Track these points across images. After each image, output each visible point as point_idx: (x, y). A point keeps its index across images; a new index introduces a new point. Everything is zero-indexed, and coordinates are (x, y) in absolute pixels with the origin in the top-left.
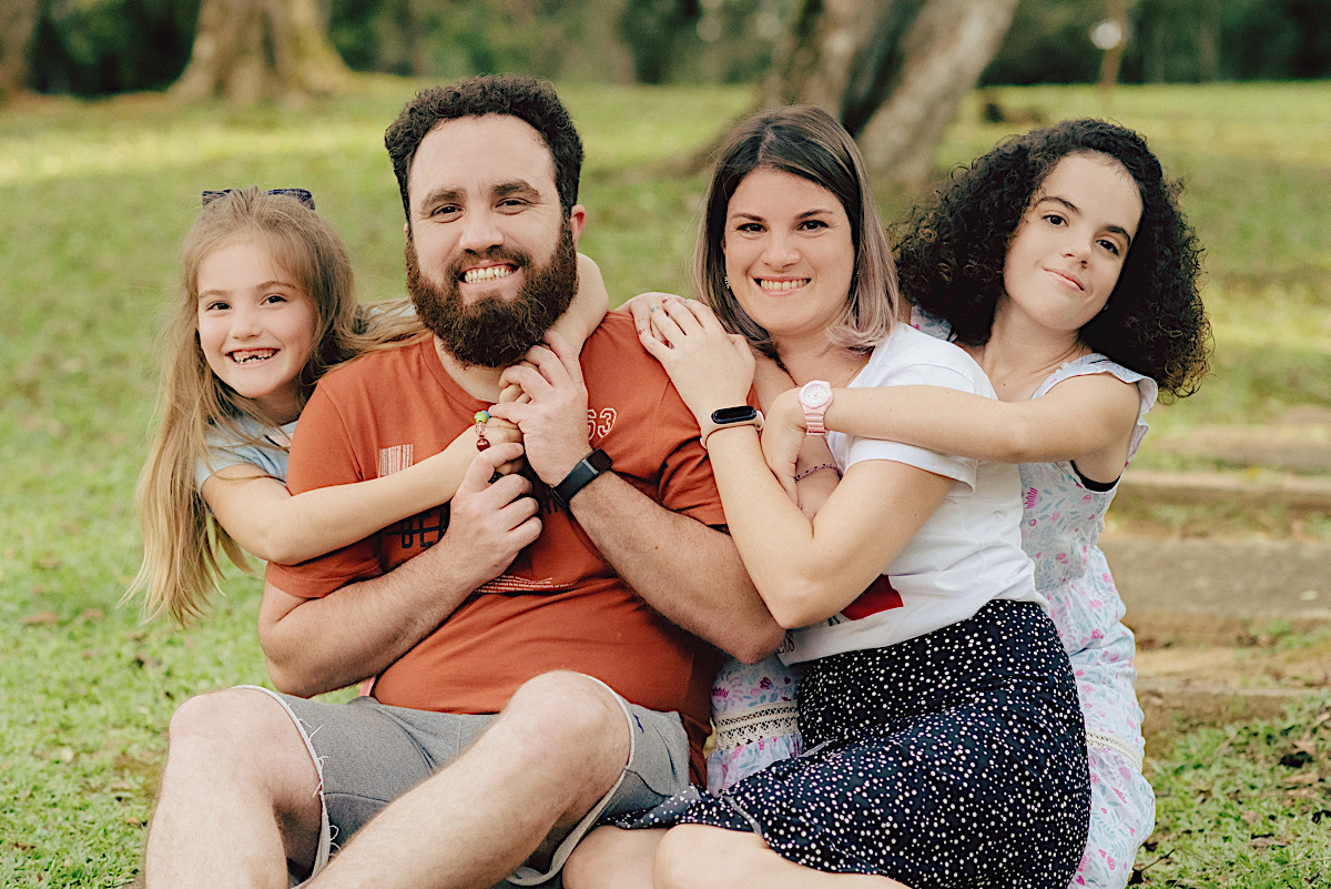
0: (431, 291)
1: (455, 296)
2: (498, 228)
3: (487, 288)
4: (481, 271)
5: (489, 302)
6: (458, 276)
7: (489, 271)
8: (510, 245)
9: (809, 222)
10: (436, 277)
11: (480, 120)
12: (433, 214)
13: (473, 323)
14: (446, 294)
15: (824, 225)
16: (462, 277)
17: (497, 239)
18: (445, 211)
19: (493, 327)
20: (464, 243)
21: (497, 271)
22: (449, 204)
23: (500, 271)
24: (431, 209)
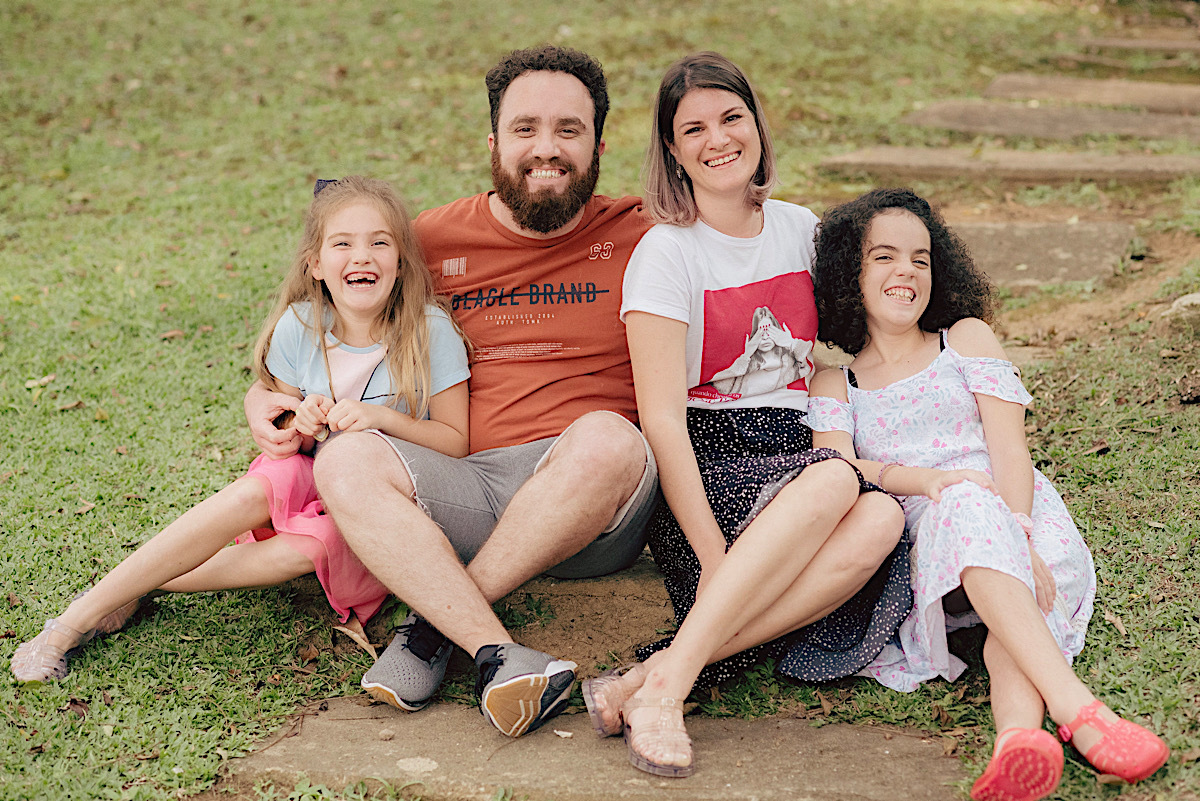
0: (507, 178)
1: (523, 184)
2: (558, 146)
3: (547, 184)
4: (544, 172)
5: (547, 192)
6: (526, 171)
7: (549, 173)
8: (564, 158)
9: (729, 118)
10: (510, 169)
11: (554, 74)
12: (516, 131)
13: (535, 206)
14: (517, 181)
15: (739, 116)
16: (529, 171)
17: (557, 153)
18: (523, 130)
19: (547, 210)
20: (535, 153)
21: (553, 174)
22: (528, 126)
23: (556, 174)
24: (515, 127)
